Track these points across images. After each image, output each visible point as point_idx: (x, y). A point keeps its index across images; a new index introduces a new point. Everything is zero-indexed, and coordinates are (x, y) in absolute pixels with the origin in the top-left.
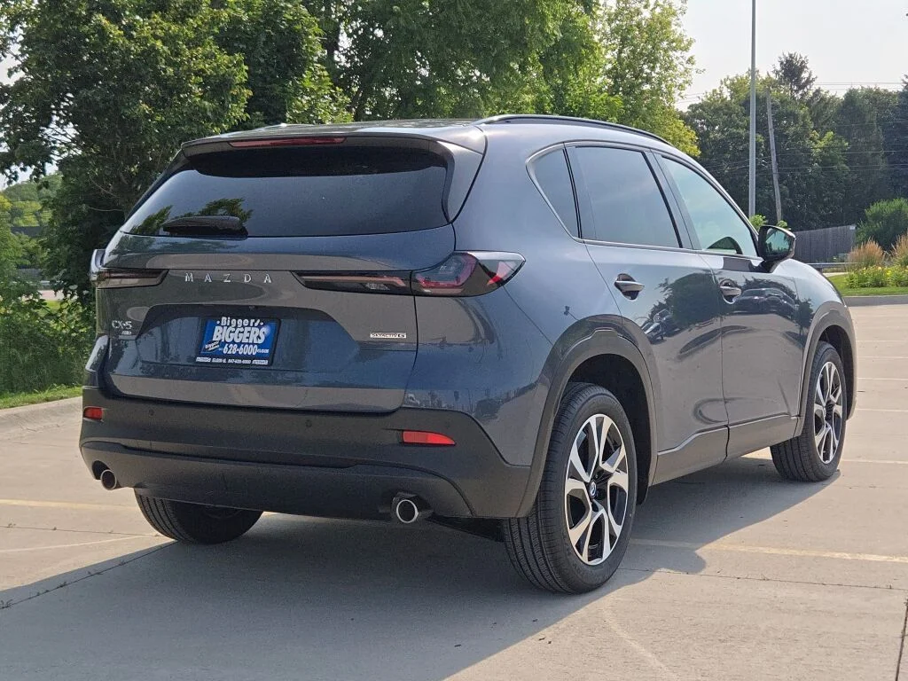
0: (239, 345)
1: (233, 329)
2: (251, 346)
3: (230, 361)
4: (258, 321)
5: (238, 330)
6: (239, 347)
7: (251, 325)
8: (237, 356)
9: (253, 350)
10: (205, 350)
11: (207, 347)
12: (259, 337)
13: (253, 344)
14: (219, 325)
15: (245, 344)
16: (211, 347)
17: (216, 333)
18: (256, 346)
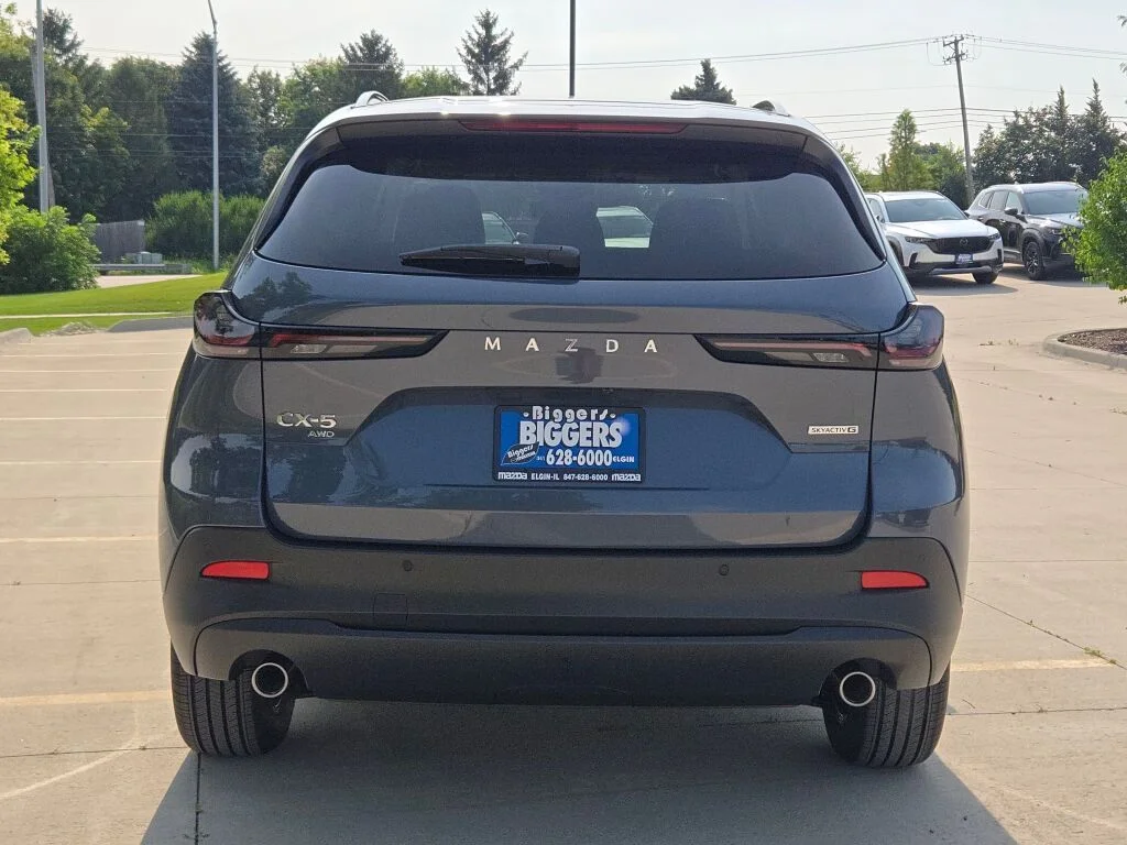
0: (576, 450)
1: (558, 426)
2: (599, 452)
3: (566, 477)
4: (606, 412)
5: (566, 427)
6: (575, 454)
7: (593, 418)
8: (575, 468)
9: (607, 459)
10: (508, 460)
11: (510, 454)
12: (610, 437)
13: (603, 449)
14: (530, 418)
15: (586, 449)
16: (520, 455)
17: (523, 433)
18: (608, 452)
